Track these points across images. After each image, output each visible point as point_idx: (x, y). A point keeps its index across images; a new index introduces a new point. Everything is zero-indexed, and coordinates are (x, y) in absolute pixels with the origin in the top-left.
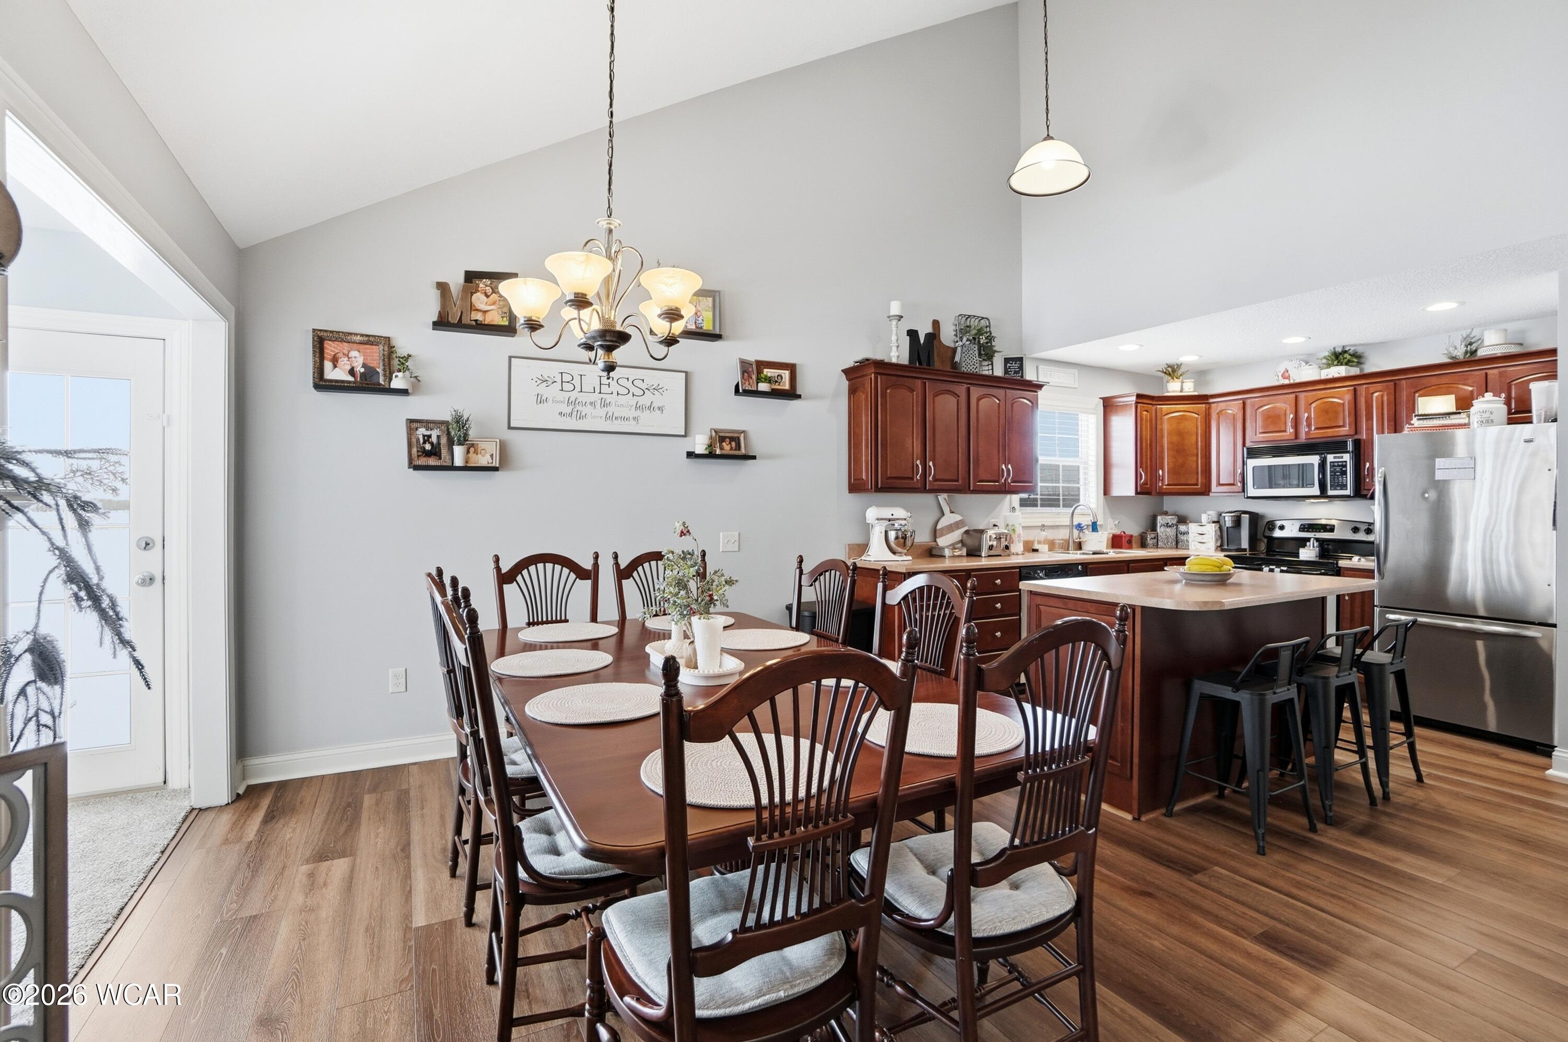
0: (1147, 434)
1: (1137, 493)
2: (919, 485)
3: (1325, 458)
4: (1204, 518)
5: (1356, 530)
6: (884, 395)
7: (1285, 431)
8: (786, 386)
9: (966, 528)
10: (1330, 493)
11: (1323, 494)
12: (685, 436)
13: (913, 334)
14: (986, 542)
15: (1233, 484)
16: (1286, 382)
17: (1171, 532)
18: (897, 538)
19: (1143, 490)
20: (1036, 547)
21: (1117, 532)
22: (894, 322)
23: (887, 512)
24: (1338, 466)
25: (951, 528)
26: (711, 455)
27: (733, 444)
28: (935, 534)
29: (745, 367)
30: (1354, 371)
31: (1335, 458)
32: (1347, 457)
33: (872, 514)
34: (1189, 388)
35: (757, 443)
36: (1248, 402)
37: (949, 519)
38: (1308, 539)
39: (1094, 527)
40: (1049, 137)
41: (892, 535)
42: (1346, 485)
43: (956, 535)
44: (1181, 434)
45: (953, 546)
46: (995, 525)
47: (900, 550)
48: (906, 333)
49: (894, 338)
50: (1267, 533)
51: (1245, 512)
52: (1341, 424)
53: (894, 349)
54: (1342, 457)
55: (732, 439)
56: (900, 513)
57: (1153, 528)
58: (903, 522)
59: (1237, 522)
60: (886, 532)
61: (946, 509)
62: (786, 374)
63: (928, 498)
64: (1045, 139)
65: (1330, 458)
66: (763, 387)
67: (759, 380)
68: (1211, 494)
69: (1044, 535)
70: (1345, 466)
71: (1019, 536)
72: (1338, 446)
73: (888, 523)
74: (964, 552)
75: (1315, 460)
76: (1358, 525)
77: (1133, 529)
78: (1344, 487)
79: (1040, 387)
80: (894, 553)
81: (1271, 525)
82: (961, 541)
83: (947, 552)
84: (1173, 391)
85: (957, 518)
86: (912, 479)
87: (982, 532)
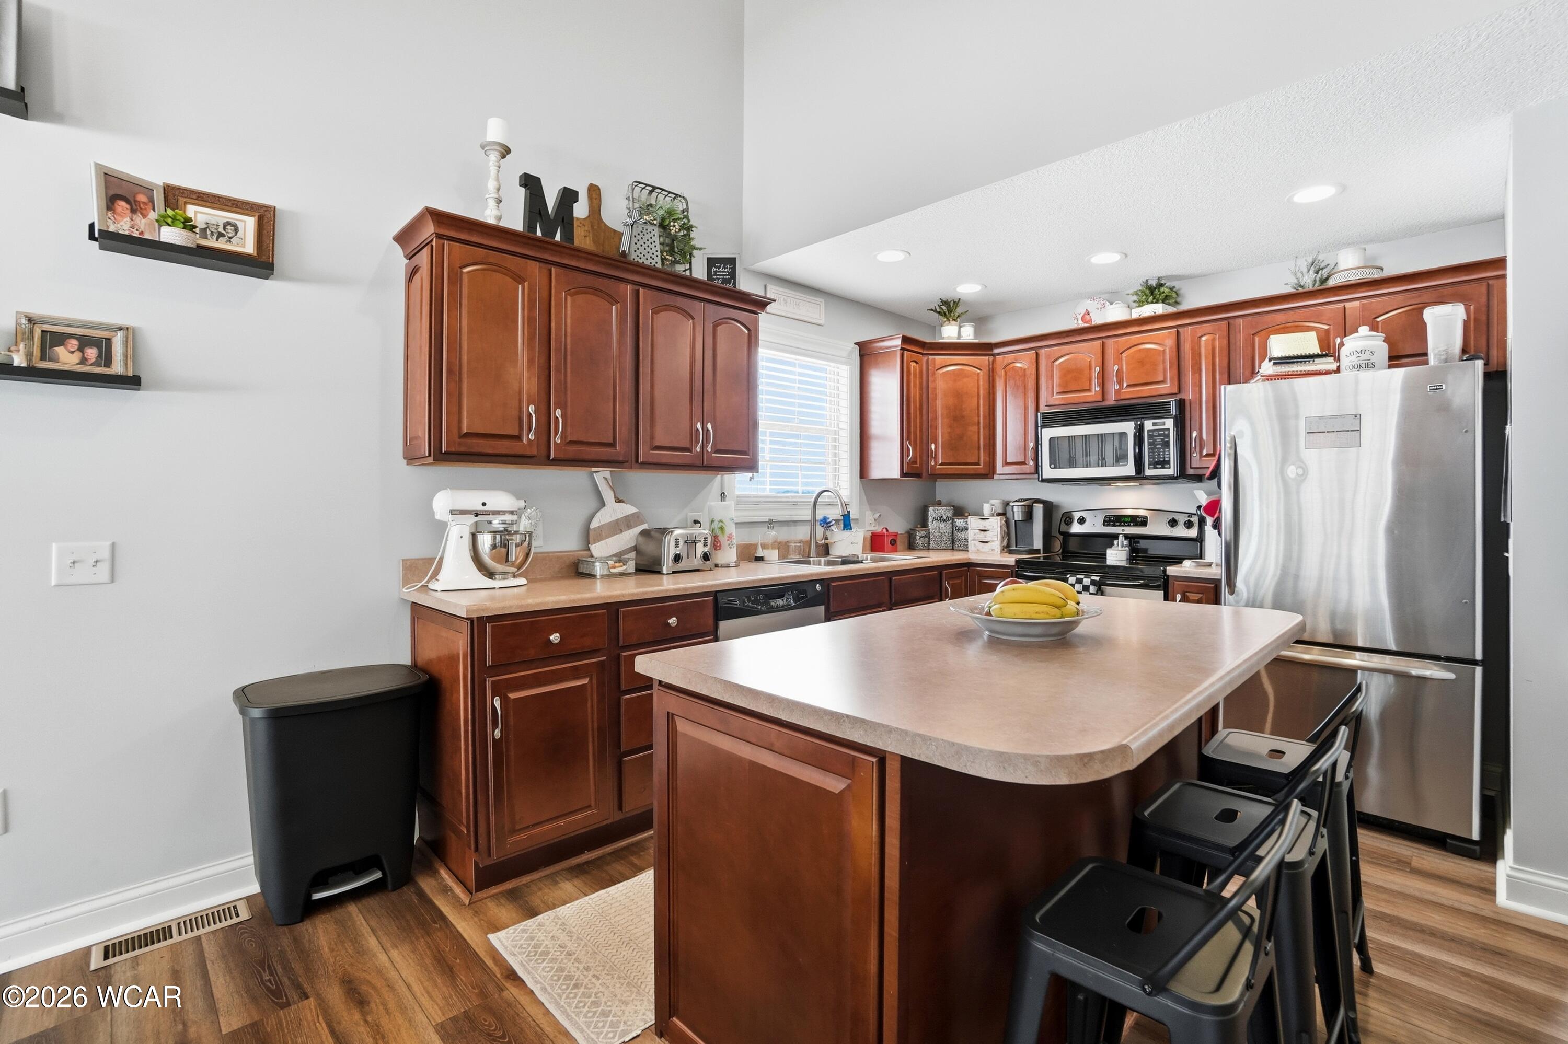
0: (915, 393)
1: (903, 474)
2: (534, 451)
3: (1142, 426)
4: (987, 509)
5: (1173, 523)
6: (456, 279)
7: (1089, 390)
8: (249, 247)
9: (645, 527)
10: (1149, 472)
11: (1139, 476)
13: (531, 183)
14: (670, 550)
15: (1023, 463)
16: (1087, 324)
17: (945, 527)
18: (494, 547)
19: (910, 471)
20: (760, 553)
21: (878, 529)
22: (494, 156)
23: (472, 500)
24: (1159, 435)
25: (617, 527)
27: (90, 352)
28: (588, 536)
29: (120, 189)
30: (1171, 310)
31: (1154, 424)
32: (1169, 423)
33: (442, 503)
34: (968, 334)
35: (162, 354)
36: (1042, 352)
37: (613, 512)
38: (1116, 536)
39: (846, 522)
41: (485, 541)
42: (1168, 462)
43: (628, 538)
44: (959, 395)
45: (620, 558)
46: (696, 522)
47: (499, 567)
48: (517, 181)
49: (491, 185)
50: (1064, 528)
51: (1038, 501)
52: (1161, 379)
53: (492, 203)
54: (1164, 424)
55: (84, 341)
56: (500, 500)
57: (924, 524)
58: (508, 518)
59: (1029, 515)
60: (474, 536)
61: (608, 495)
62: (248, 225)
63: (575, 477)
65: (1148, 425)
66: (171, 235)
67: (162, 221)
68: (996, 477)
69: (772, 535)
70: (1168, 436)
71: (730, 537)
72: (1155, 409)
73: (472, 519)
74: (631, 567)
75: (1128, 427)
76: (1177, 517)
77: (898, 525)
78: (1164, 464)
79: (761, 304)
80: (491, 575)
81: (1068, 519)
82: (635, 548)
83: (599, 569)
84: (949, 338)
85: (629, 509)
86: (518, 438)
87: (664, 531)
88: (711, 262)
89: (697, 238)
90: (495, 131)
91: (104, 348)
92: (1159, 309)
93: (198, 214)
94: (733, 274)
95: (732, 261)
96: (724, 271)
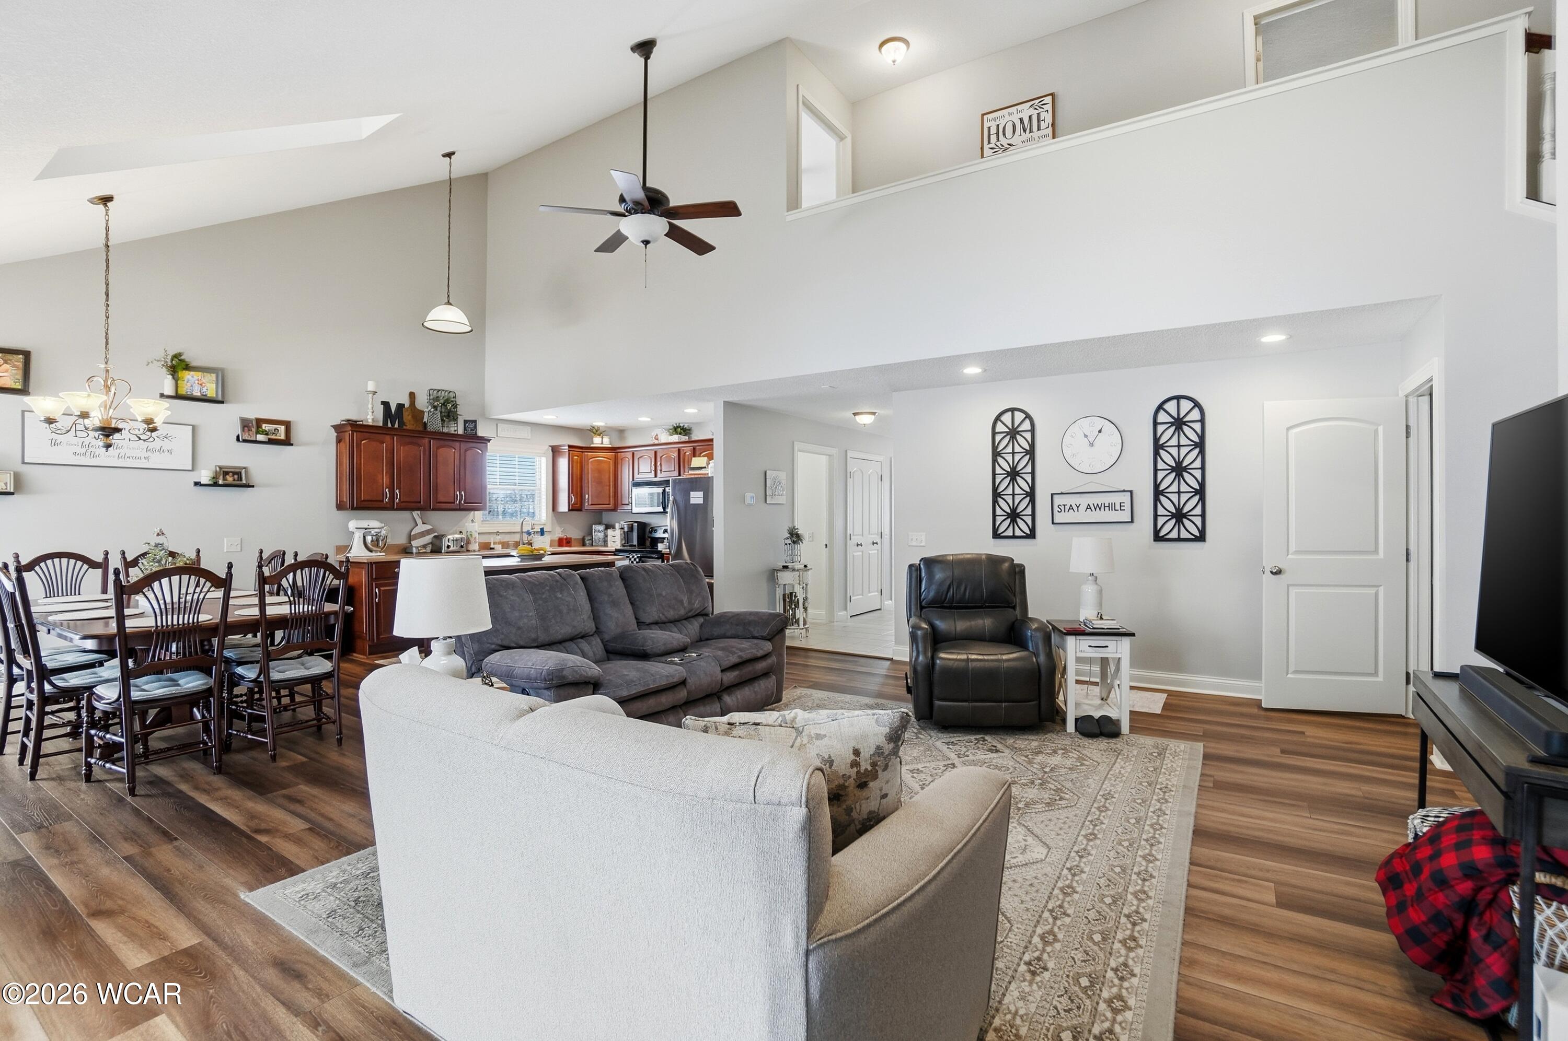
0: (577, 471)
1: (569, 510)
2: (388, 506)
3: (665, 489)
4: (617, 526)
6: (359, 445)
8: (283, 437)
9: (436, 534)
11: (664, 511)
12: (193, 470)
13: (386, 405)
14: (445, 542)
15: (628, 504)
16: (656, 442)
17: (601, 535)
18: (372, 541)
19: (576, 508)
20: (492, 546)
21: (561, 536)
22: (370, 395)
23: (364, 524)
25: (423, 534)
26: (215, 484)
27: (236, 477)
28: (410, 538)
29: (246, 424)
30: (685, 438)
33: (352, 525)
34: (606, 442)
35: (256, 475)
36: (635, 453)
37: (421, 528)
39: (542, 532)
40: (449, 303)
41: (369, 539)
43: (428, 539)
44: (600, 471)
45: (424, 546)
46: (461, 532)
47: (374, 549)
48: (380, 403)
49: (370, 406)
50: (650, 535)
51: (636, 522)
52: (673, 469)
53: (370, 413)
55: (234, 473)
56: (374, 524)
57: (591, 534)
58: (378, 530)
59: (631, 528)
60: (364, 537)
61: (419, 521)
62: (282, 429)
63: (406, 514)
64: (446, 304)
66: (260, 437)
67: (258, 432)
68: (618, 511)
69: (498, 538)
71: (475, 538)
73: (364, 531)
74: (429, 549)
77: (575, 533)
79: (489, 441)
80: (371, 551)
81: (654, 530)
82: (431, 543)
83: (414, 550)
84: (596, 444)
85: (429, 527)
86: (383, 501)
87: (443, 536)
88: (466, 422)
89: (460, 410)
90: (371, 386)
91: (239, 474)
92: (675, 438)
93: (265, 427)
94: (475, 427)
95: (475, 421)
96: (472, 425)
